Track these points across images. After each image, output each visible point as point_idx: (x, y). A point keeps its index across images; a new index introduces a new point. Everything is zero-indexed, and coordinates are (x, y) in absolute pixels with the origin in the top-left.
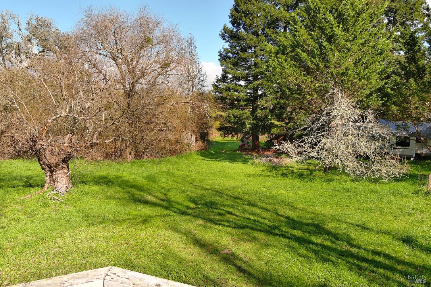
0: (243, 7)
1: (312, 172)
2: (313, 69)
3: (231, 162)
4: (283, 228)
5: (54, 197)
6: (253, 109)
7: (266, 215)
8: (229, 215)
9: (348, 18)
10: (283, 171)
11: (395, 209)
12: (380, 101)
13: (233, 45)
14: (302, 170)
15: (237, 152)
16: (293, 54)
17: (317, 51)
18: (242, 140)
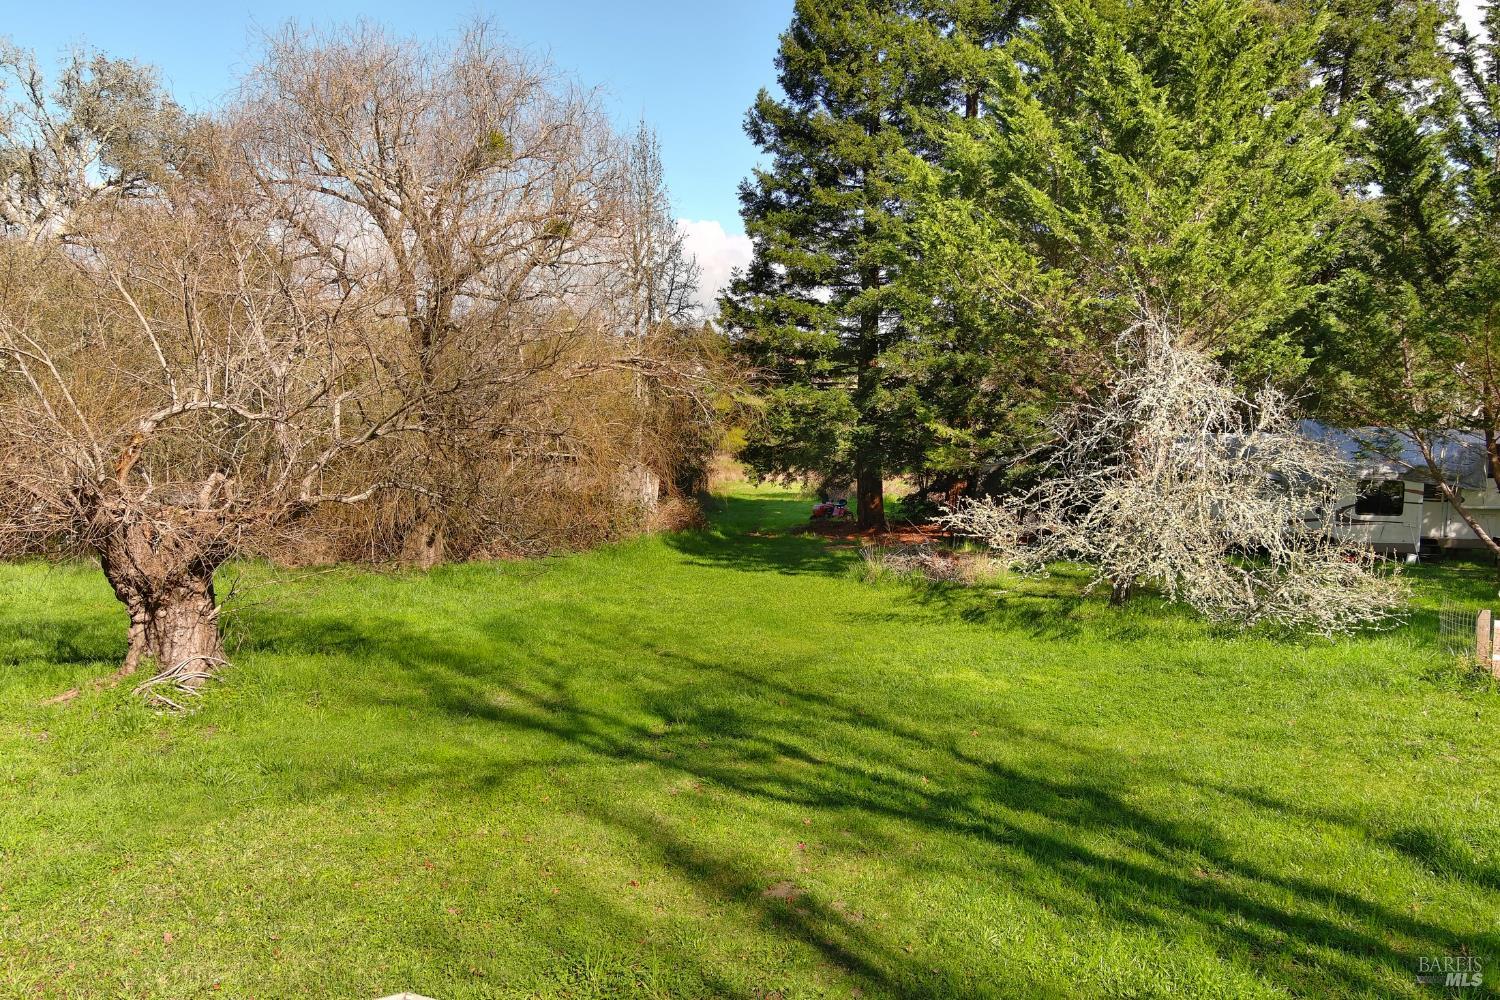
0: (826, 28)
1: (1069, 604)
2: (1071, 247)
3: (785, 570)
4: (979, 805)
5: (160, 697)
6: (859, 384)
7: (917, 757)
8: (786, 760)
9: (1193, 70)
10: (968, 600)
11: (1364, 736)
12: (1304, 356)
13: (789, 162)
14: (1034, 600)
15: (807, 536)
16: (1002, 193)
17: (1082, 184)
18: (822, 494)
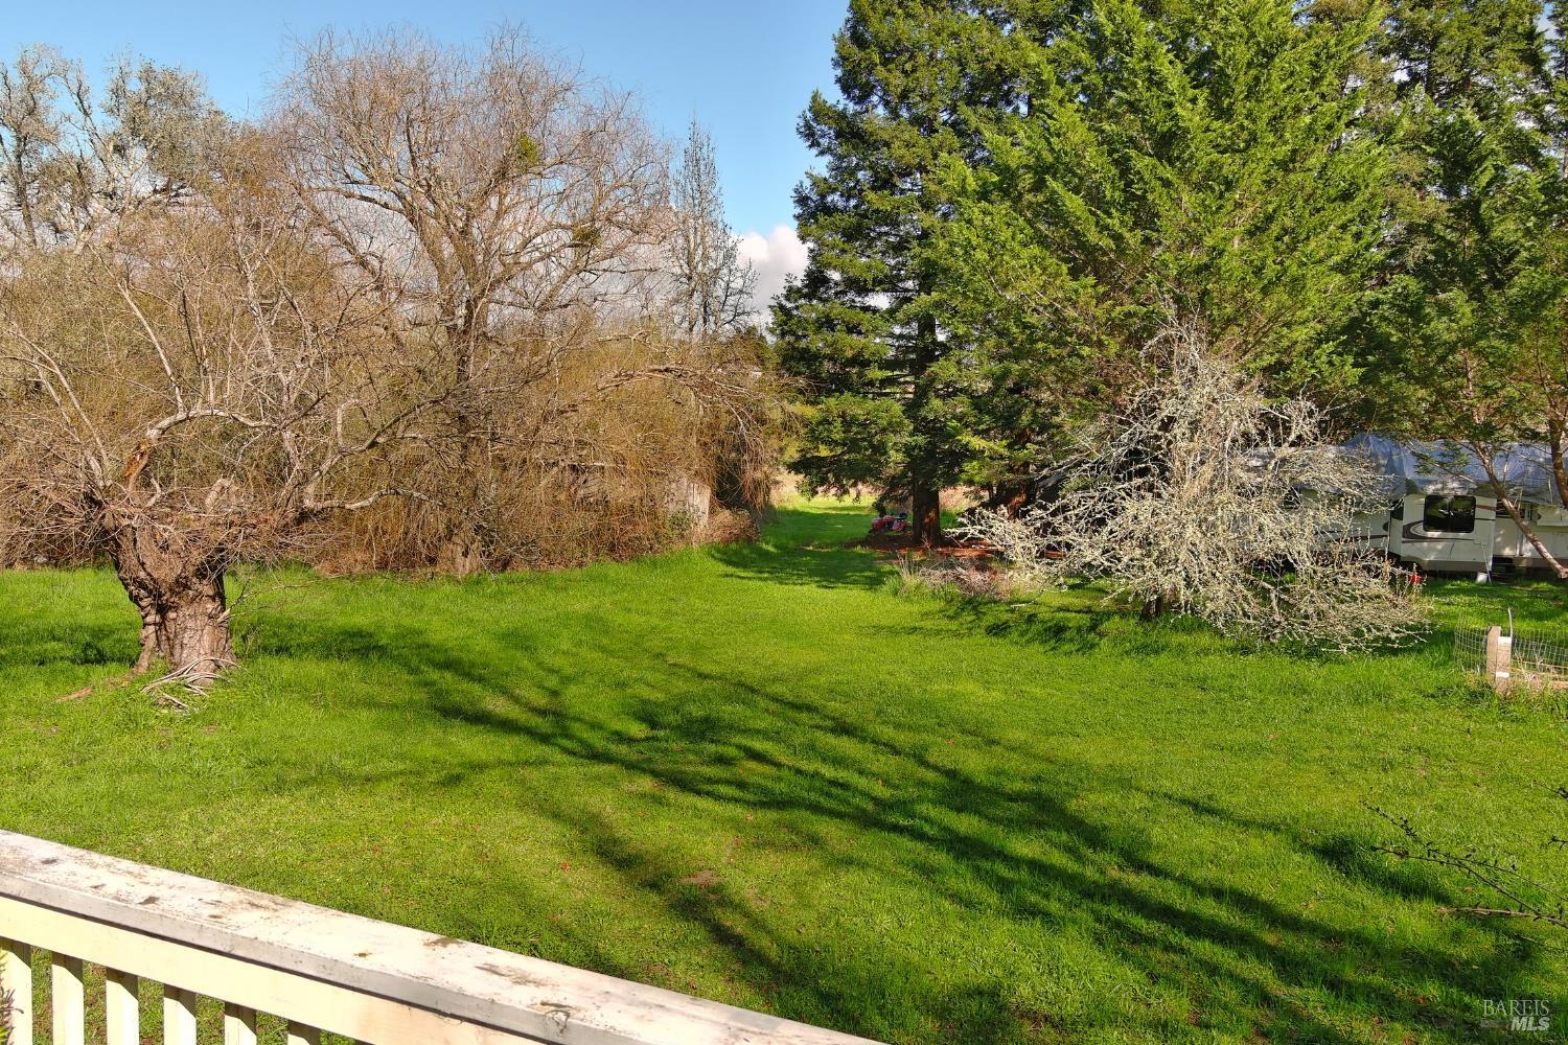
0: (878, 27)
1: (1096, 620)
2: (1105, 253)
3: (825, 583)
4: (924, 808)
5: (167, 696)
6: (915, 393)
7: (885, 763)
8: (752, 765)
9: (1229, 71)
10: (999, 614)
11: (1340, 749)
12: (1355, 365)
13: (844, 165)
14: (1068, 615)
15: (858, 549)
16: (1041, 198)
17: (1114, 188)
18: (879, 507)
